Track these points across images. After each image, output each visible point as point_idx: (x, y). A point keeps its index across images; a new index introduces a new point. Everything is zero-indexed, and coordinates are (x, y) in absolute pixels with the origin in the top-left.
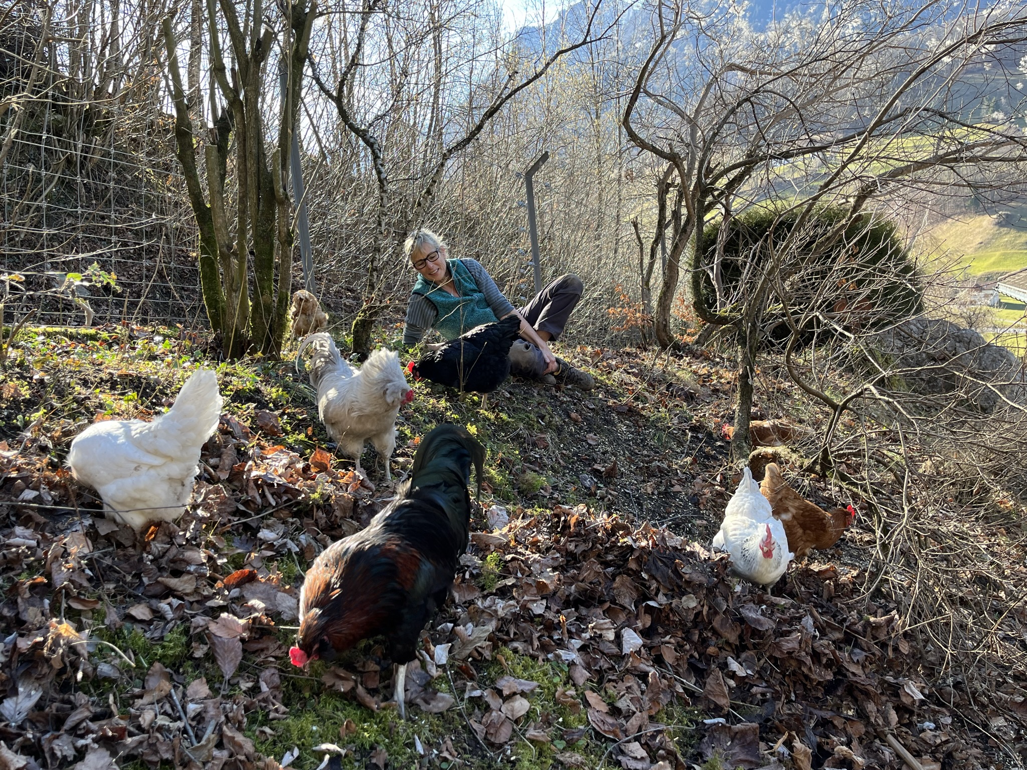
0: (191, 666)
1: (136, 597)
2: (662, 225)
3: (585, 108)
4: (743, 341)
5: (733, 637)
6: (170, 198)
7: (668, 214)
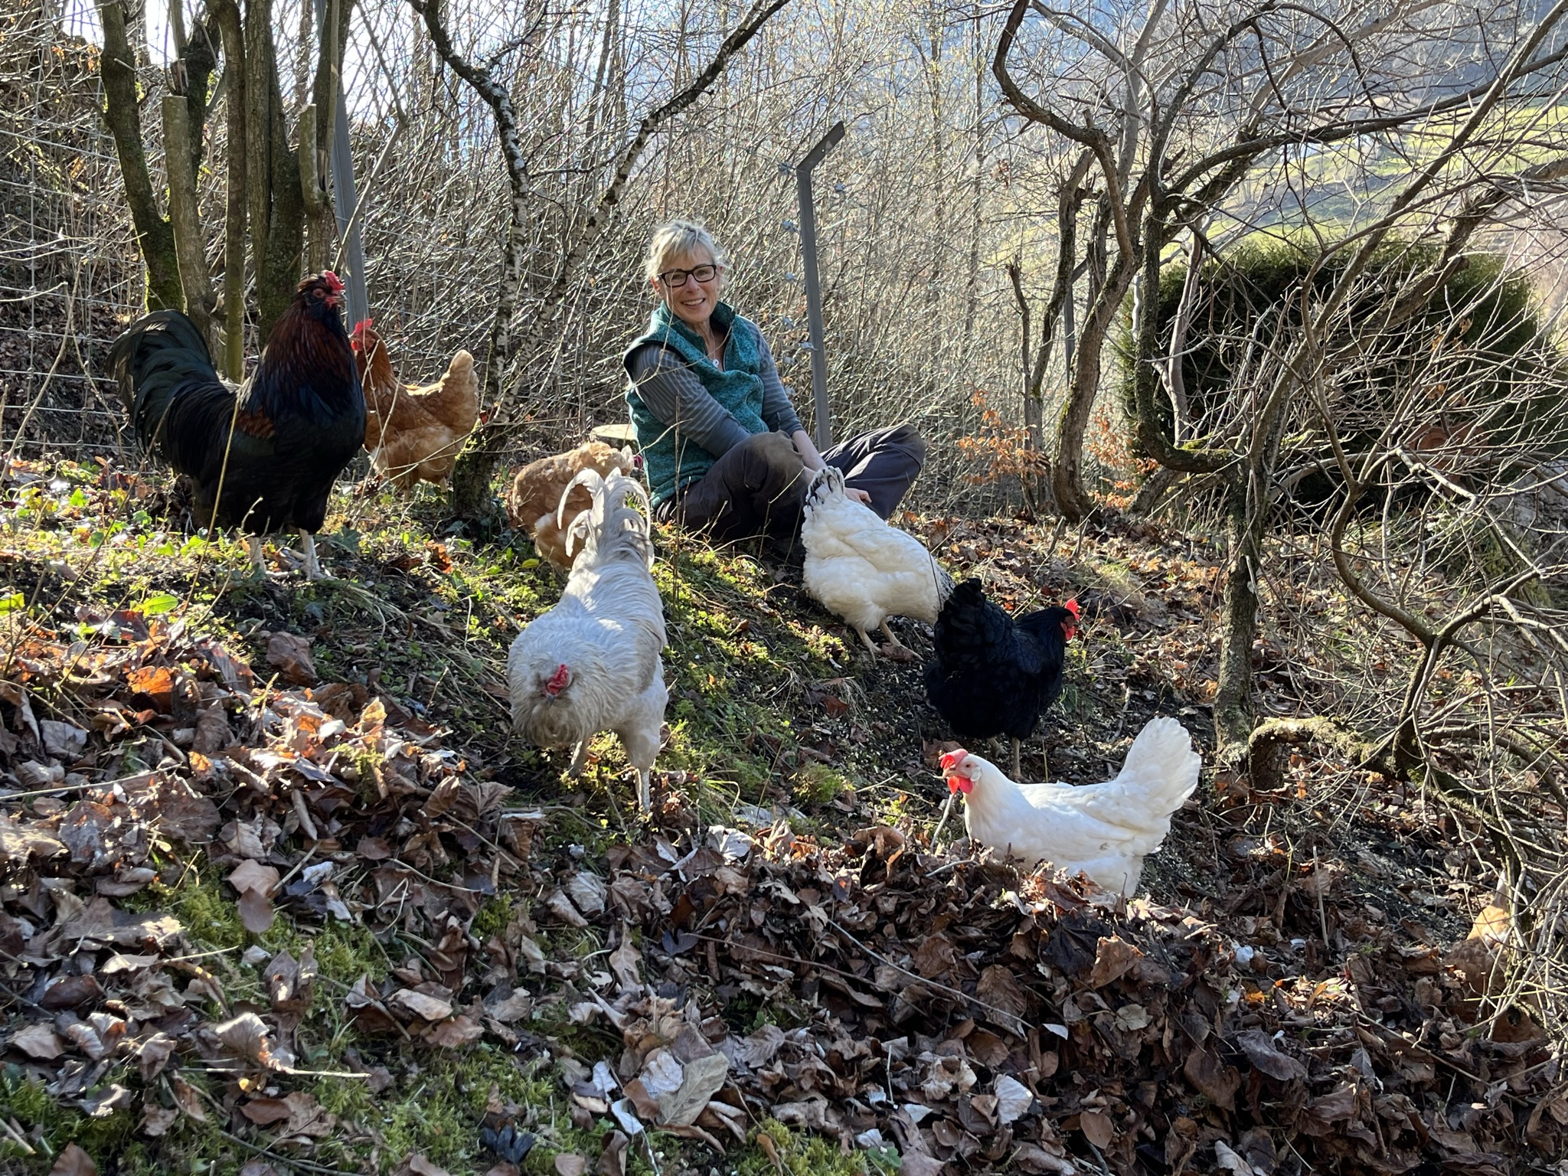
0: (142, 1154)
1: (27, 1009)
2: (1066, 273)
3: (911, 37)
4: (1237, 505)
5: (1223, 1096)
6: (78, 205)
7: (1081, 253)
